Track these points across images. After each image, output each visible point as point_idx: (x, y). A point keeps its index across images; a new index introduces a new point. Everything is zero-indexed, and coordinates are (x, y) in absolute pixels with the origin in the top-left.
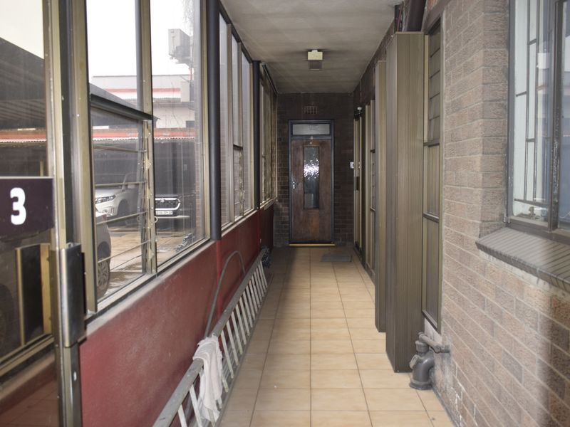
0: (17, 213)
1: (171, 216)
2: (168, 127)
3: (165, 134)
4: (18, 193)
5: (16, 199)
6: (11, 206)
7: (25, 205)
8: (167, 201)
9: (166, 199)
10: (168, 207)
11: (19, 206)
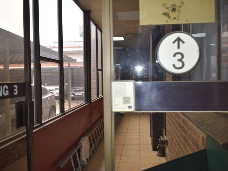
0: (15, 92)
1: (81, 95)
2: (81, 61)
3: (80, 64)
4: (16, 86)
5: (15, 88)
6: (14, 90)
7: (17, 90)
8: (80, 90)
9: (79, 89)
10: (80, 92)
11: (16, 90)
